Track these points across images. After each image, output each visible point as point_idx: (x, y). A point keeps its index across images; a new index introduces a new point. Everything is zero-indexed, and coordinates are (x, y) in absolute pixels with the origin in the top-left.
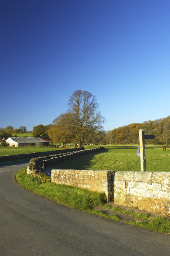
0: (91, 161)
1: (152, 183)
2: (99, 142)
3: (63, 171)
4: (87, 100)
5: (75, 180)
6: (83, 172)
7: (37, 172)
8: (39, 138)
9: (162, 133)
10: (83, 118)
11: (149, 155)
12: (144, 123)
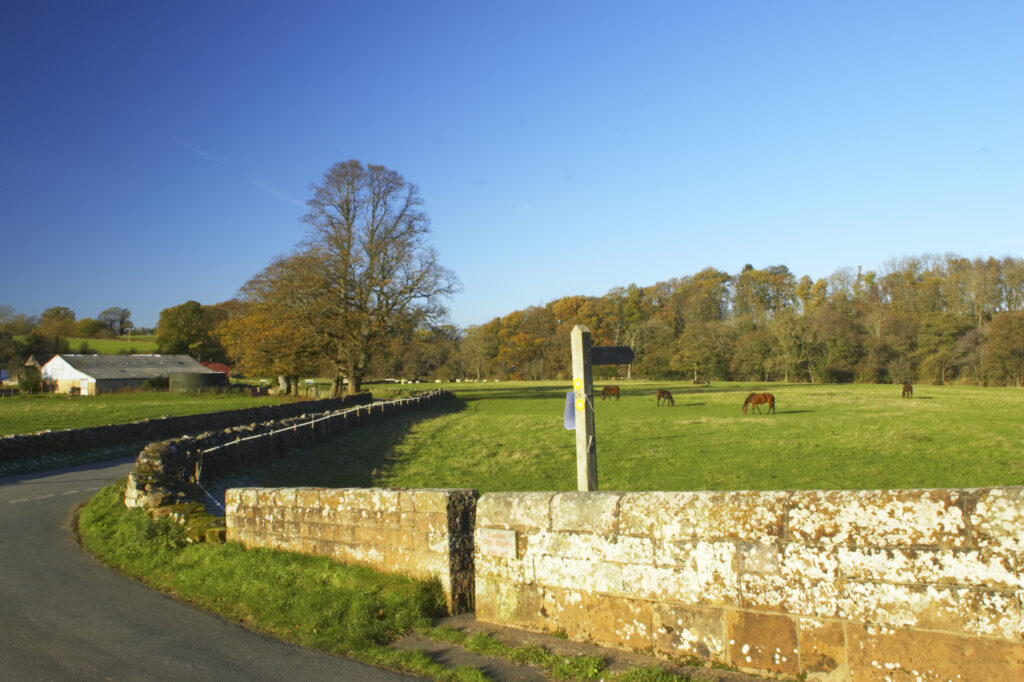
0: (398, 448)
1: (620, 538)
2: (431, 372)
3: (274, 494)
4: (381, 202)
5: (320, 529)
6: (352, 496)
7: (167, 502)
8: (185, 358)
9: (677, 337)
10: (368, 275)
11: (628, 420)
12: (610, 295)
